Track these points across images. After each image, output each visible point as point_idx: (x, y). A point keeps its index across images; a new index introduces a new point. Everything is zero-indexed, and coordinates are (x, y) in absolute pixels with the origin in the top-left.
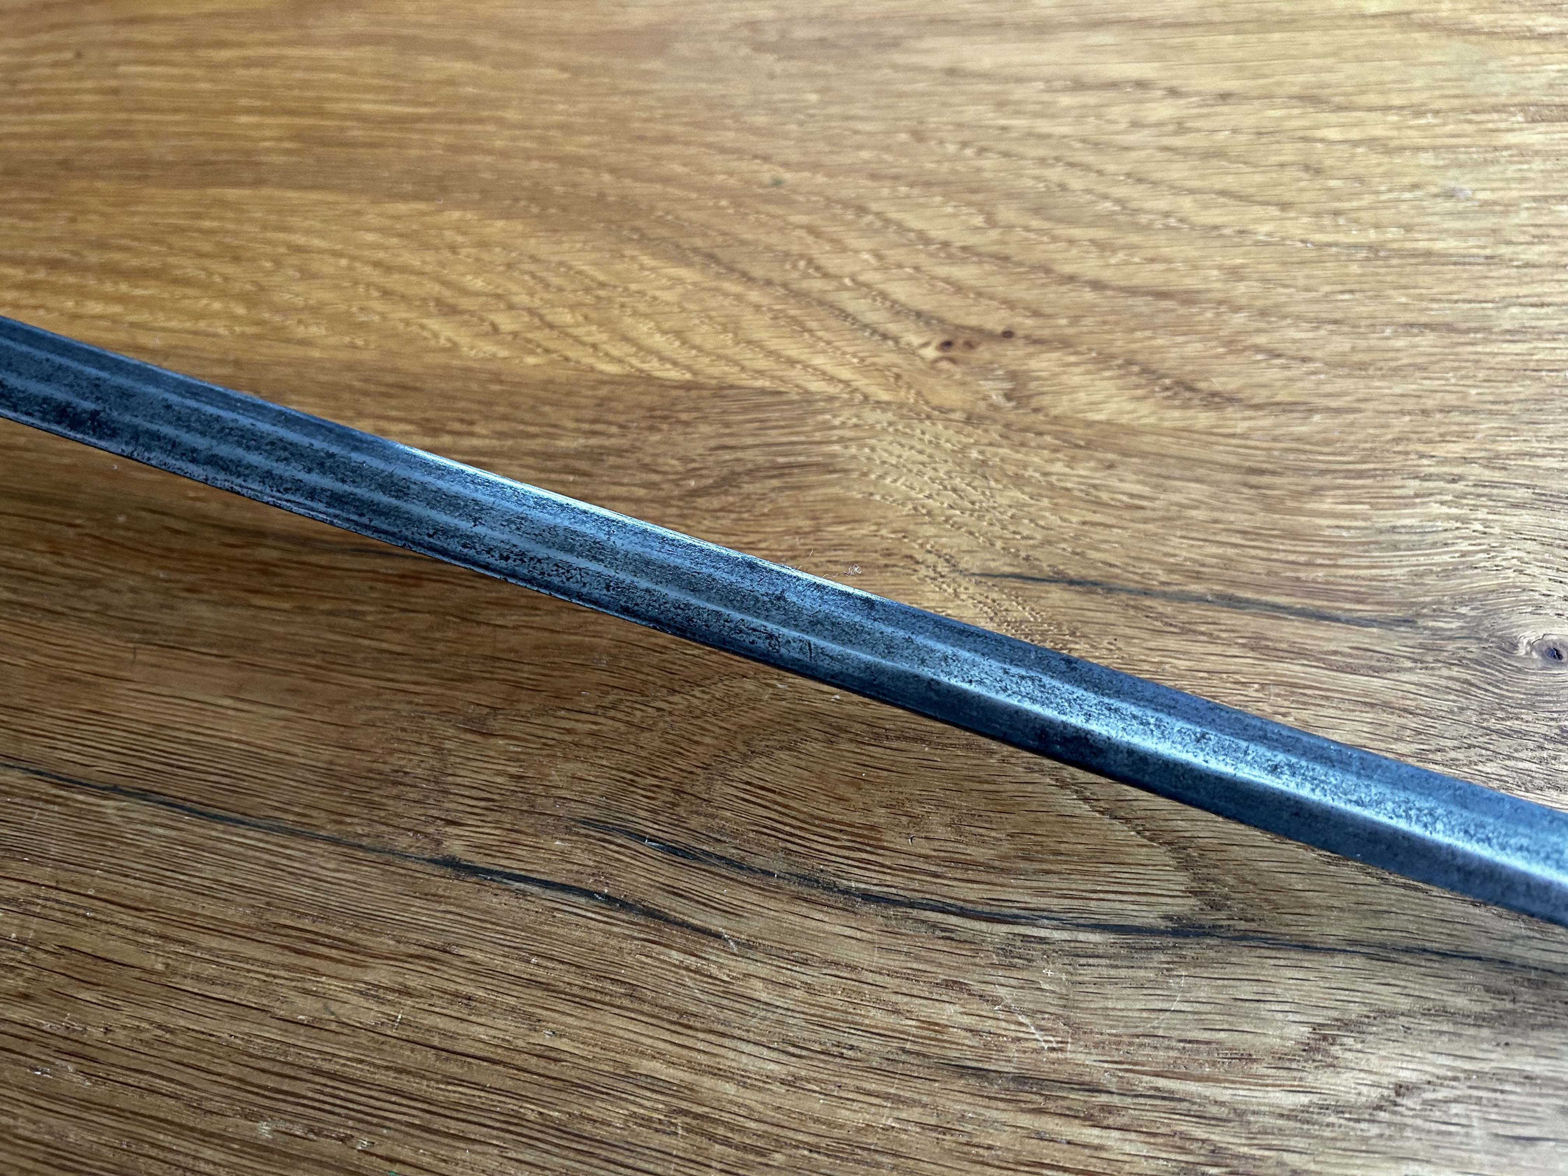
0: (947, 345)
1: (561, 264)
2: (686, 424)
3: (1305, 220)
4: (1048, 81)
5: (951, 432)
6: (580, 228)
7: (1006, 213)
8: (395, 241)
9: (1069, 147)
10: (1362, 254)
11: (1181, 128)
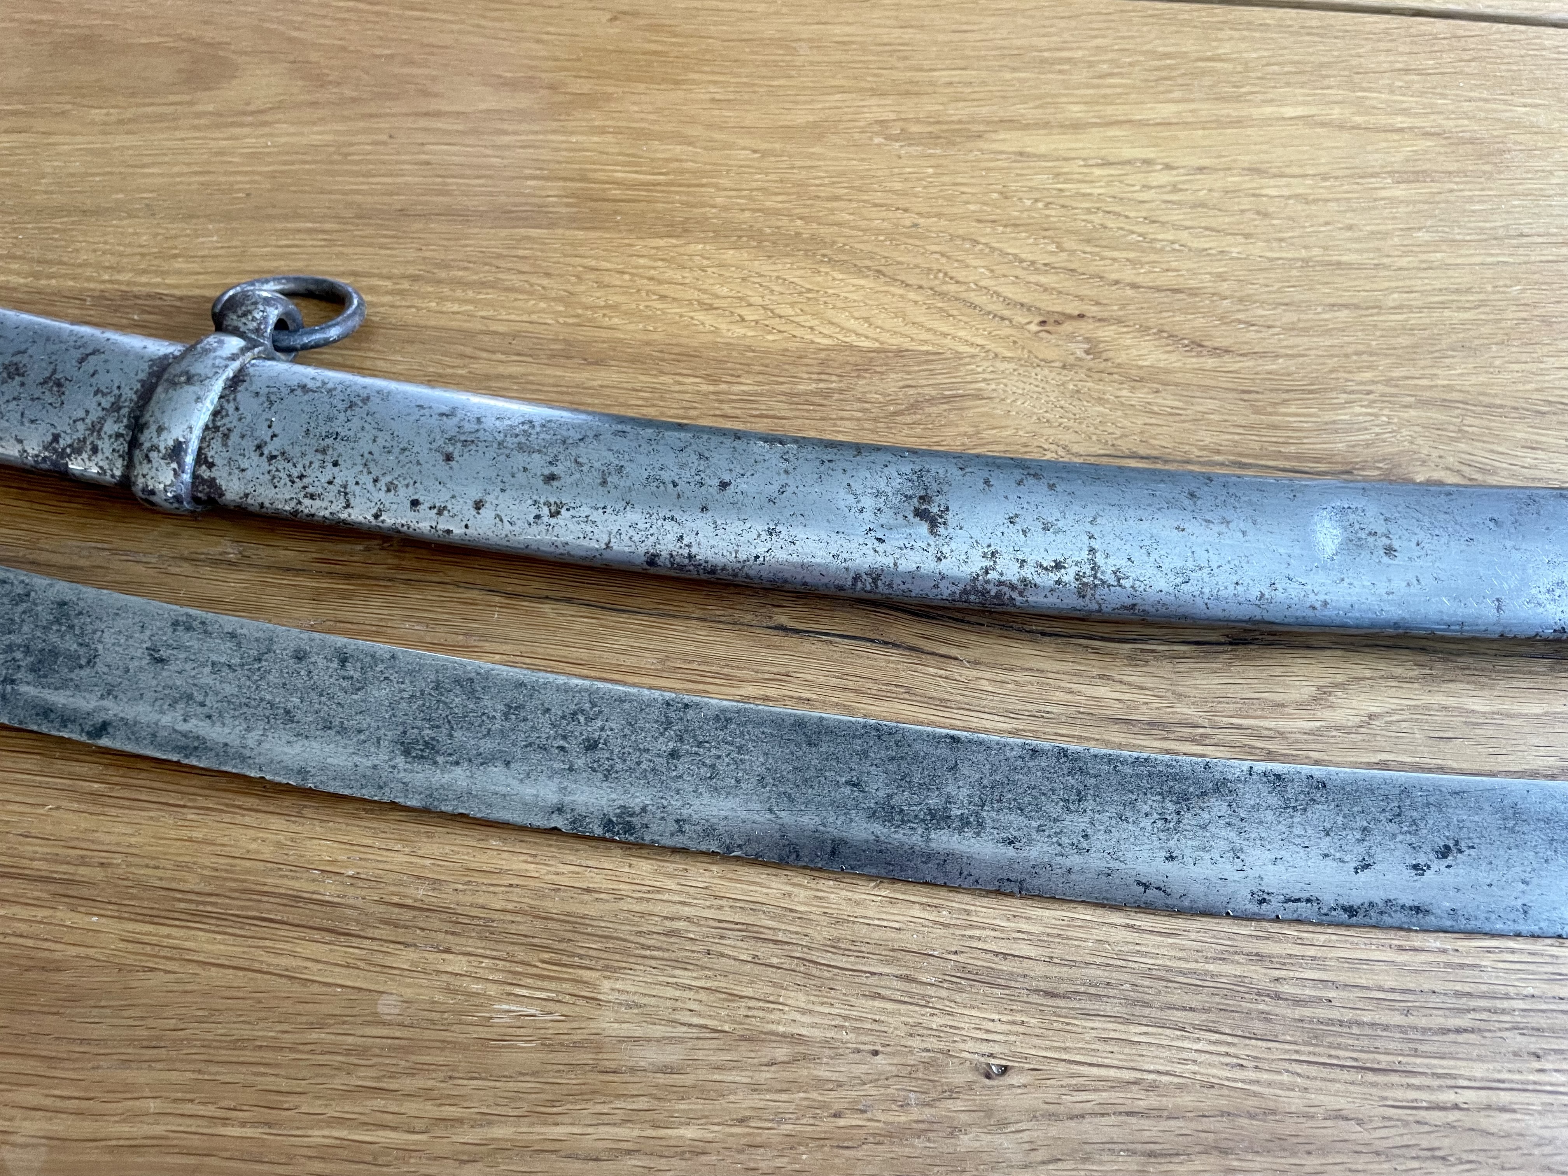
0: (1043, 323)
1: (778, 277)
2: (882, 373)
3: (1260, 244)
4: (1084, 159)
5: (1053, 374)
6: (788, 255)
7: (1070, 243)
8: (660, 263)
9: (1103, 201)
10: (1299, 264)
11: (1175, 189)
